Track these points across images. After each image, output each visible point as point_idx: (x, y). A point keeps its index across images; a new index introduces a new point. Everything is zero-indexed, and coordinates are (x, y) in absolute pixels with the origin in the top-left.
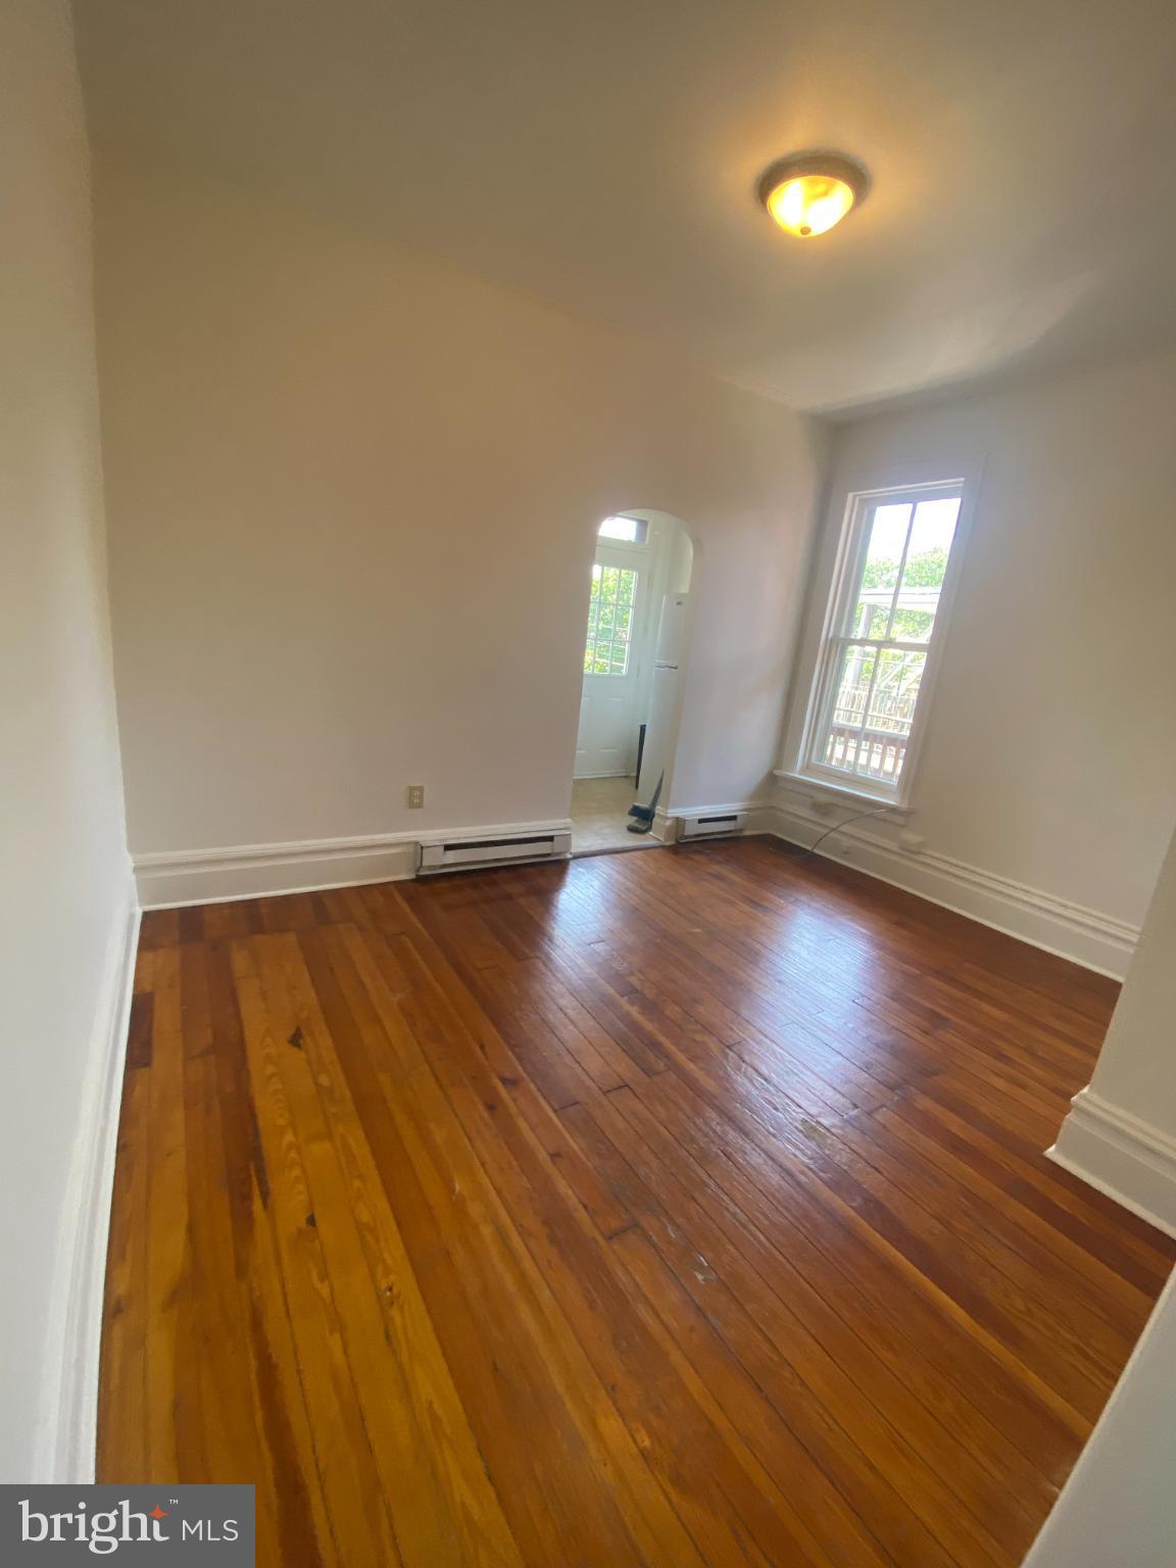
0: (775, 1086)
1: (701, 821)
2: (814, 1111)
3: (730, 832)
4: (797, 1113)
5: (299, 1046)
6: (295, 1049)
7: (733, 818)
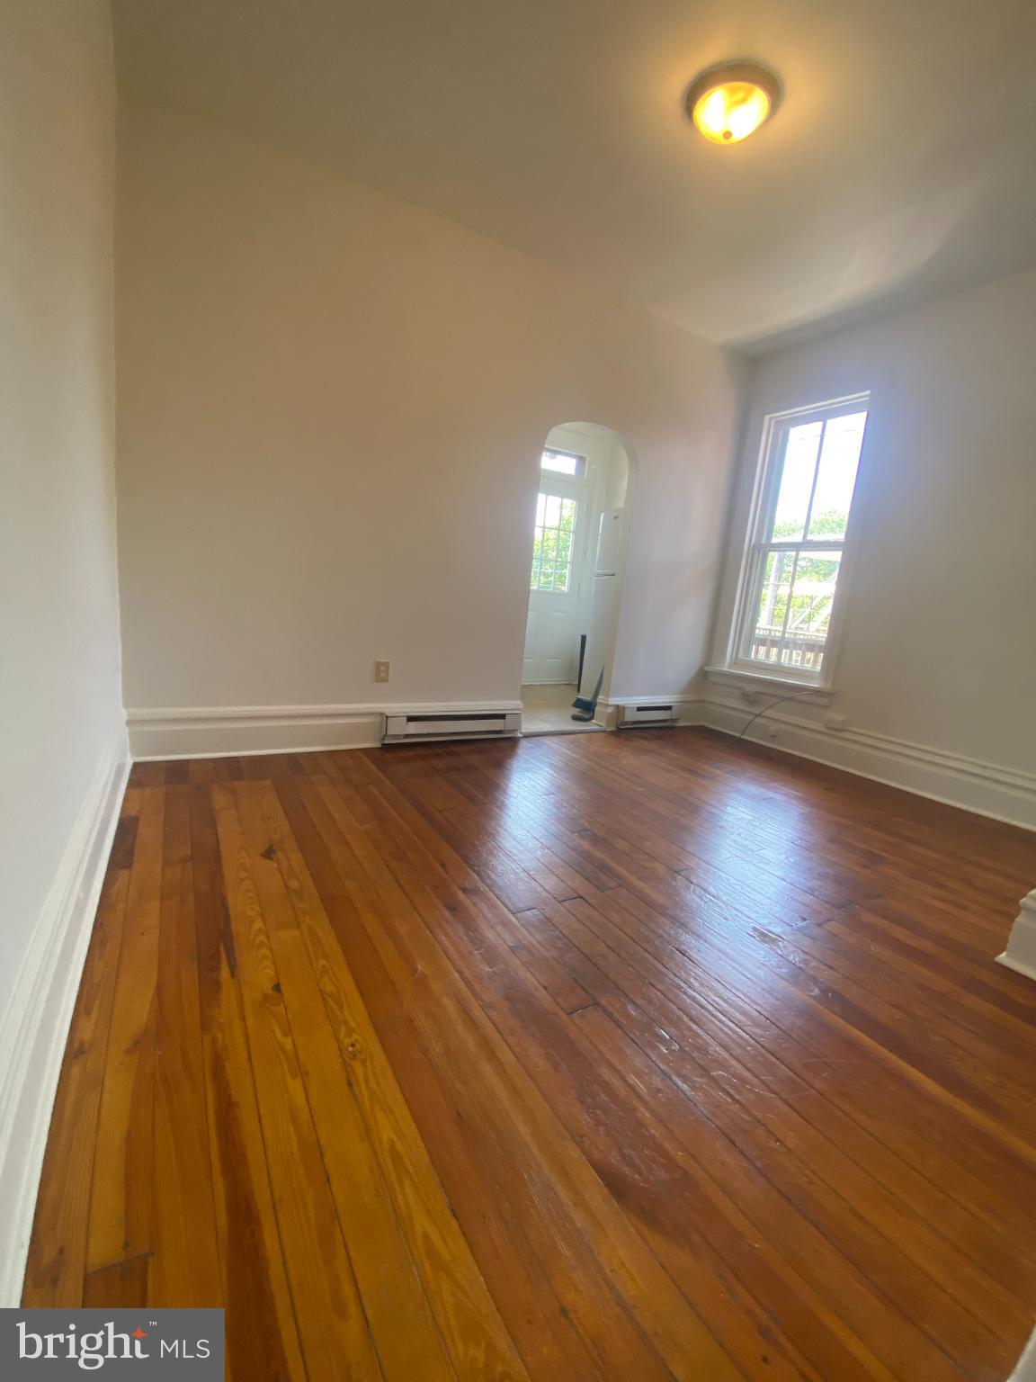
0: (724, 903)
1: (639, 709)
2: (764, 921)
3: (665, 721)
4: (748, 923)
5: (271, 859)
6: (268, 861)
7: (669, 708)
